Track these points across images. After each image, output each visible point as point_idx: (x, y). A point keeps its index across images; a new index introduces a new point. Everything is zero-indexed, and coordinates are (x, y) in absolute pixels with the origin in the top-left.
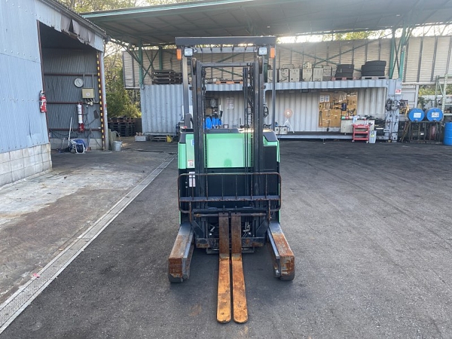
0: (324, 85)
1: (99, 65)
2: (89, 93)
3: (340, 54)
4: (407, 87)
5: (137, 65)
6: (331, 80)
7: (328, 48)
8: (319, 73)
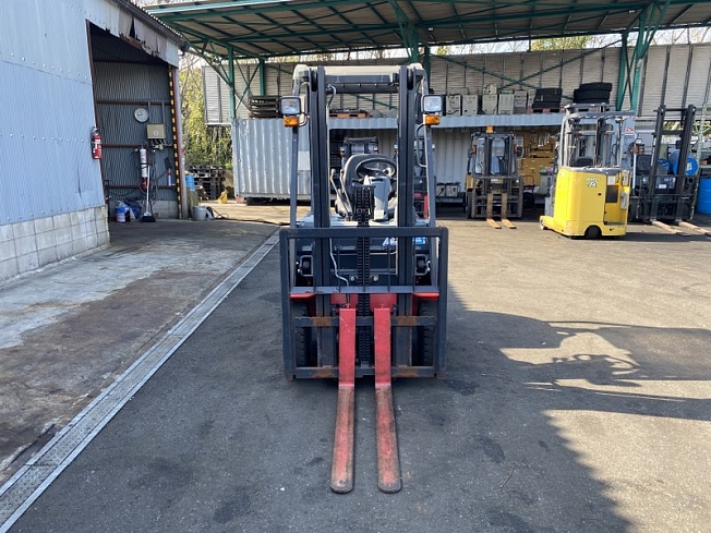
0: (516, 121)
1: (173, 88)
2: (157, 132)
3: (541, 72)
4: (644, 124)
5: (226, 89)
6: (526, 113)
7: (522, 62)
8: (507, 101)
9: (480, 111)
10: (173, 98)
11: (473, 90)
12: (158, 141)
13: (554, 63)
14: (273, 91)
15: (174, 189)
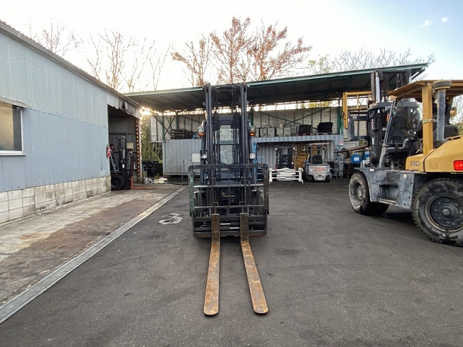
0: (291, 139)
1: (138, 128)
2: (130, 146)
3: (303, 118)
5: (160, 127)
6: (295, 136)
7: (294, 113)
8: (288, 130)
9: (276, 135)
10: (138, 131)
11: (273, 126)
12: (130, 150)
13: (308, 114)
14: (182, 127)
15: (136, 170)
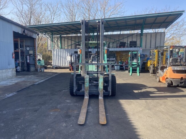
2: (31, 52)
3: (123, 39)
4: (147, 50)
7: (119, 36)
8: (115, 45)
10: (35, 45)
12: (31, 54)
13: (126, 36)
14: (63, 42)
15: (35, 65)
